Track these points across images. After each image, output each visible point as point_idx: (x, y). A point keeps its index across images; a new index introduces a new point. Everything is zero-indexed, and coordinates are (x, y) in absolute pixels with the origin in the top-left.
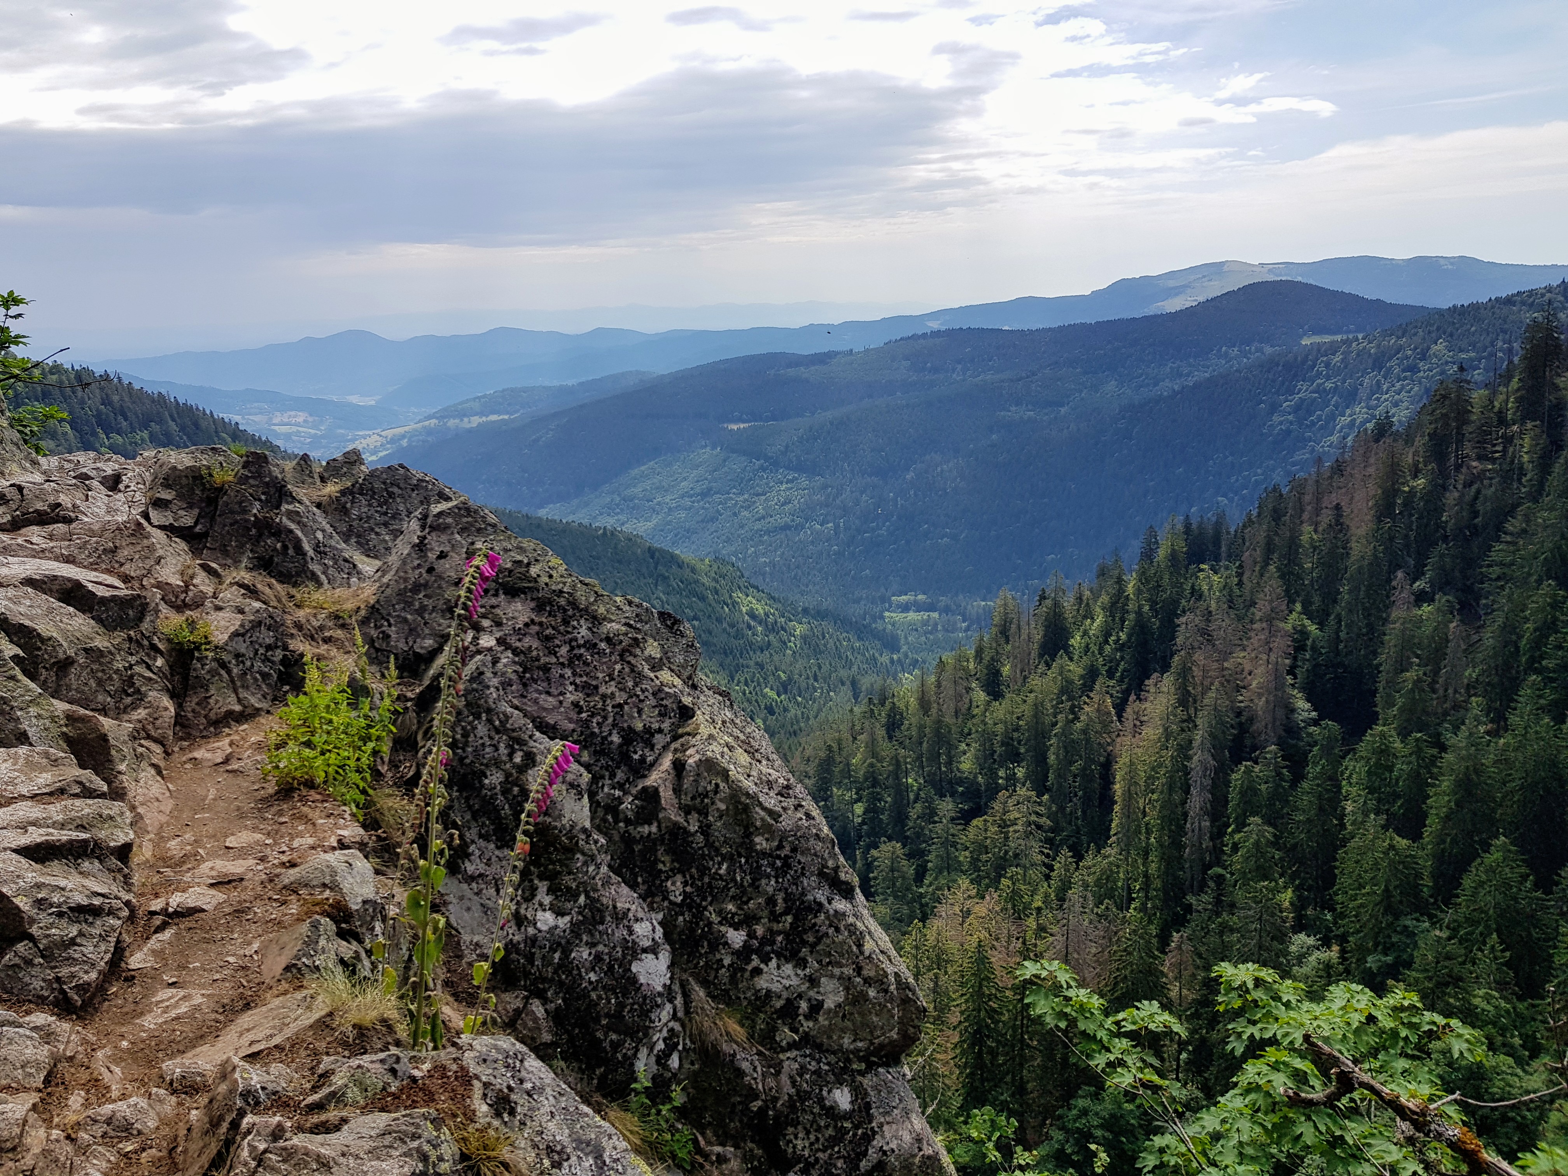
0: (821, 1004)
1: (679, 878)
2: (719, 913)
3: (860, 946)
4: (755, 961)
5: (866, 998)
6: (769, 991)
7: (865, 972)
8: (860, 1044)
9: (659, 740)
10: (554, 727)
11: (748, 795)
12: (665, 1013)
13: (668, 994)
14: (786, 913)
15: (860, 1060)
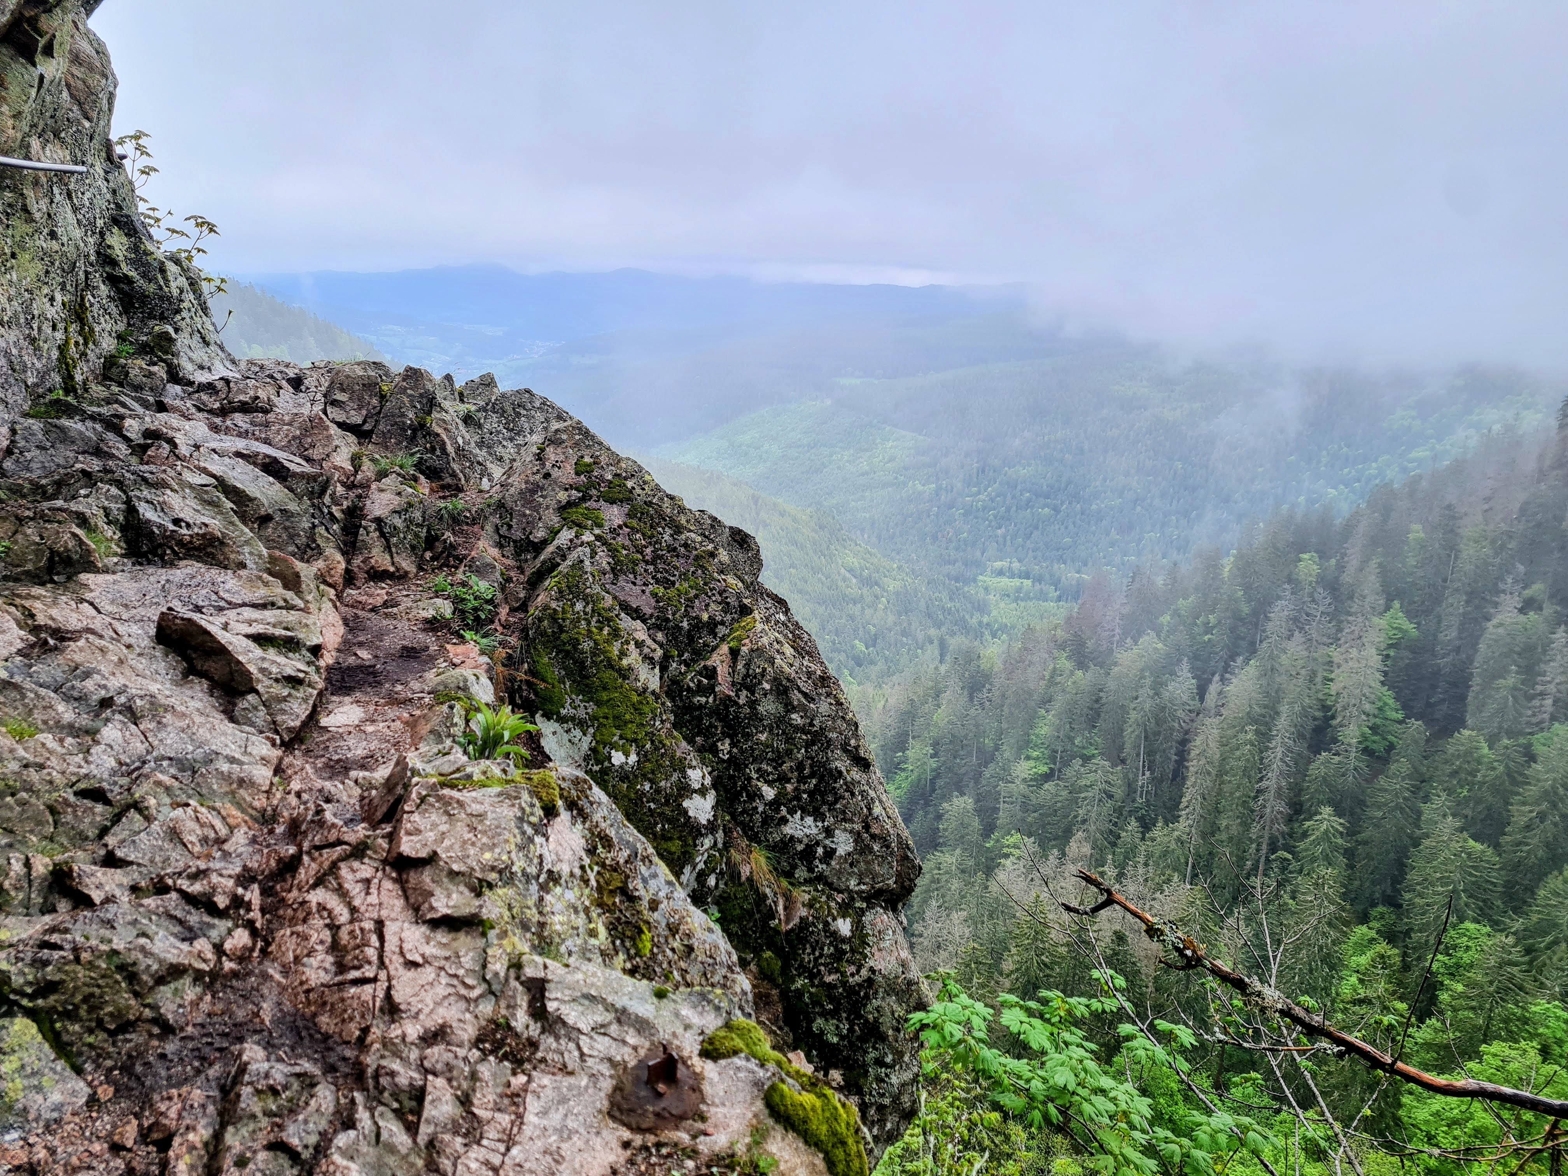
0: (834, 851)
1: (727, 741)
2: (758, 771)
3: (870, 809)
4: (784, 811)
5: (871, 851)
6: (792, 837)
7: (872, 831)
8: (863, 887)
9: (722, 631)
10: (637, 610)
11: (788, 680)
12: (708, 842)
13: (712, 827)
14: (812, 775)
15: (864, 899)
